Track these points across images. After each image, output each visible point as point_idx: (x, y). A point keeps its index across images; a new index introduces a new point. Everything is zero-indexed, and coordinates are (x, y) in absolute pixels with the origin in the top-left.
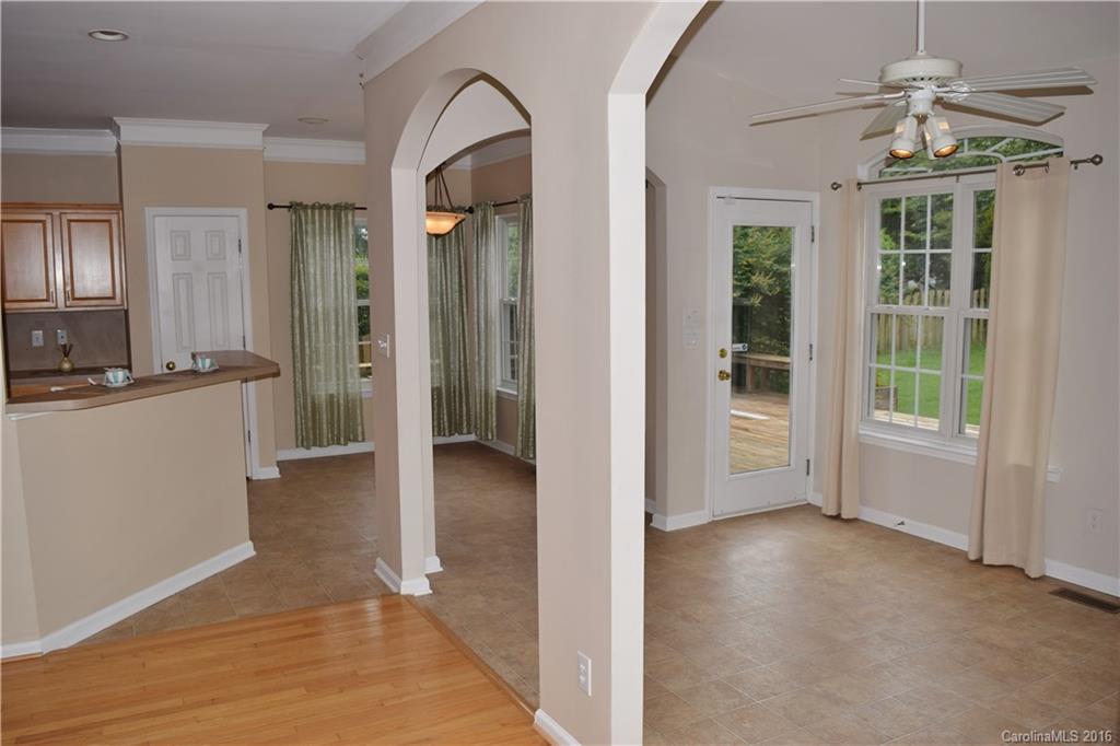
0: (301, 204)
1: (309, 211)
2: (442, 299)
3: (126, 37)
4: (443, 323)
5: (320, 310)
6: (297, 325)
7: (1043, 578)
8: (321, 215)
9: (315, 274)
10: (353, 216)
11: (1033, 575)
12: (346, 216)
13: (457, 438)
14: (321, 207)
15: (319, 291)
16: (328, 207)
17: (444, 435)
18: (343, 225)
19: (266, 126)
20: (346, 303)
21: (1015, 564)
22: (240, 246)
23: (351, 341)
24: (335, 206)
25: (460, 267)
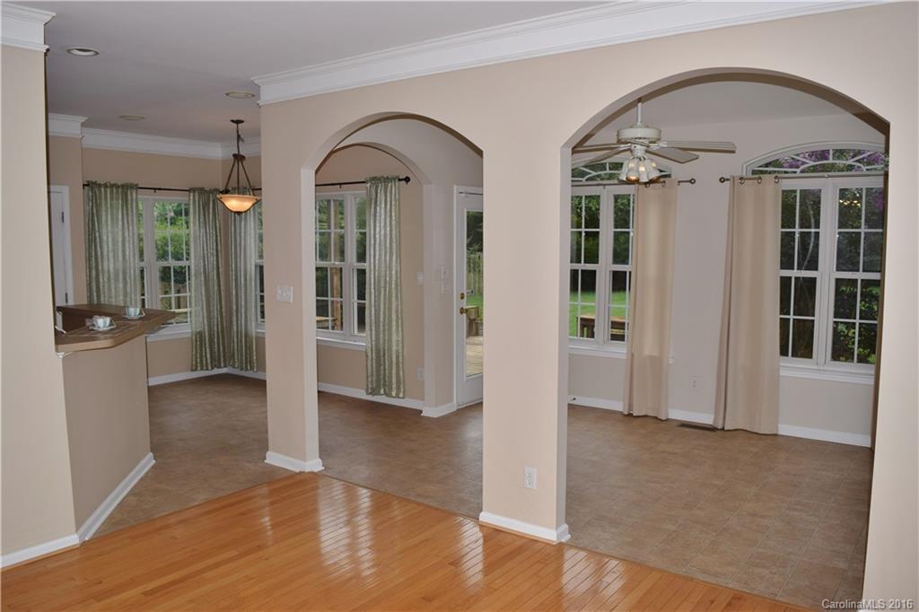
0: (95, 183)
1: (103, 189)
2: (204, 262)
3: (97, 53)
4: (205, 280)
5: (112, 270)
6: (94, 284)
7: (668, 420)
8: (112, 192)
9: (108, 241)
10: (137, 195)
11: (664, 418)
12: (131, 194)
13: (216, 371)
14: (112, 186)
15: (111, 255)
16: (117, 187)
17: (207, 369)
18: (130, 202)
19: (83, 119)
20: (132, 265)
21: (650, 414)
22: (63, 217)
23: (136, 296)
24: (123, 186)
25: (217, 236)
